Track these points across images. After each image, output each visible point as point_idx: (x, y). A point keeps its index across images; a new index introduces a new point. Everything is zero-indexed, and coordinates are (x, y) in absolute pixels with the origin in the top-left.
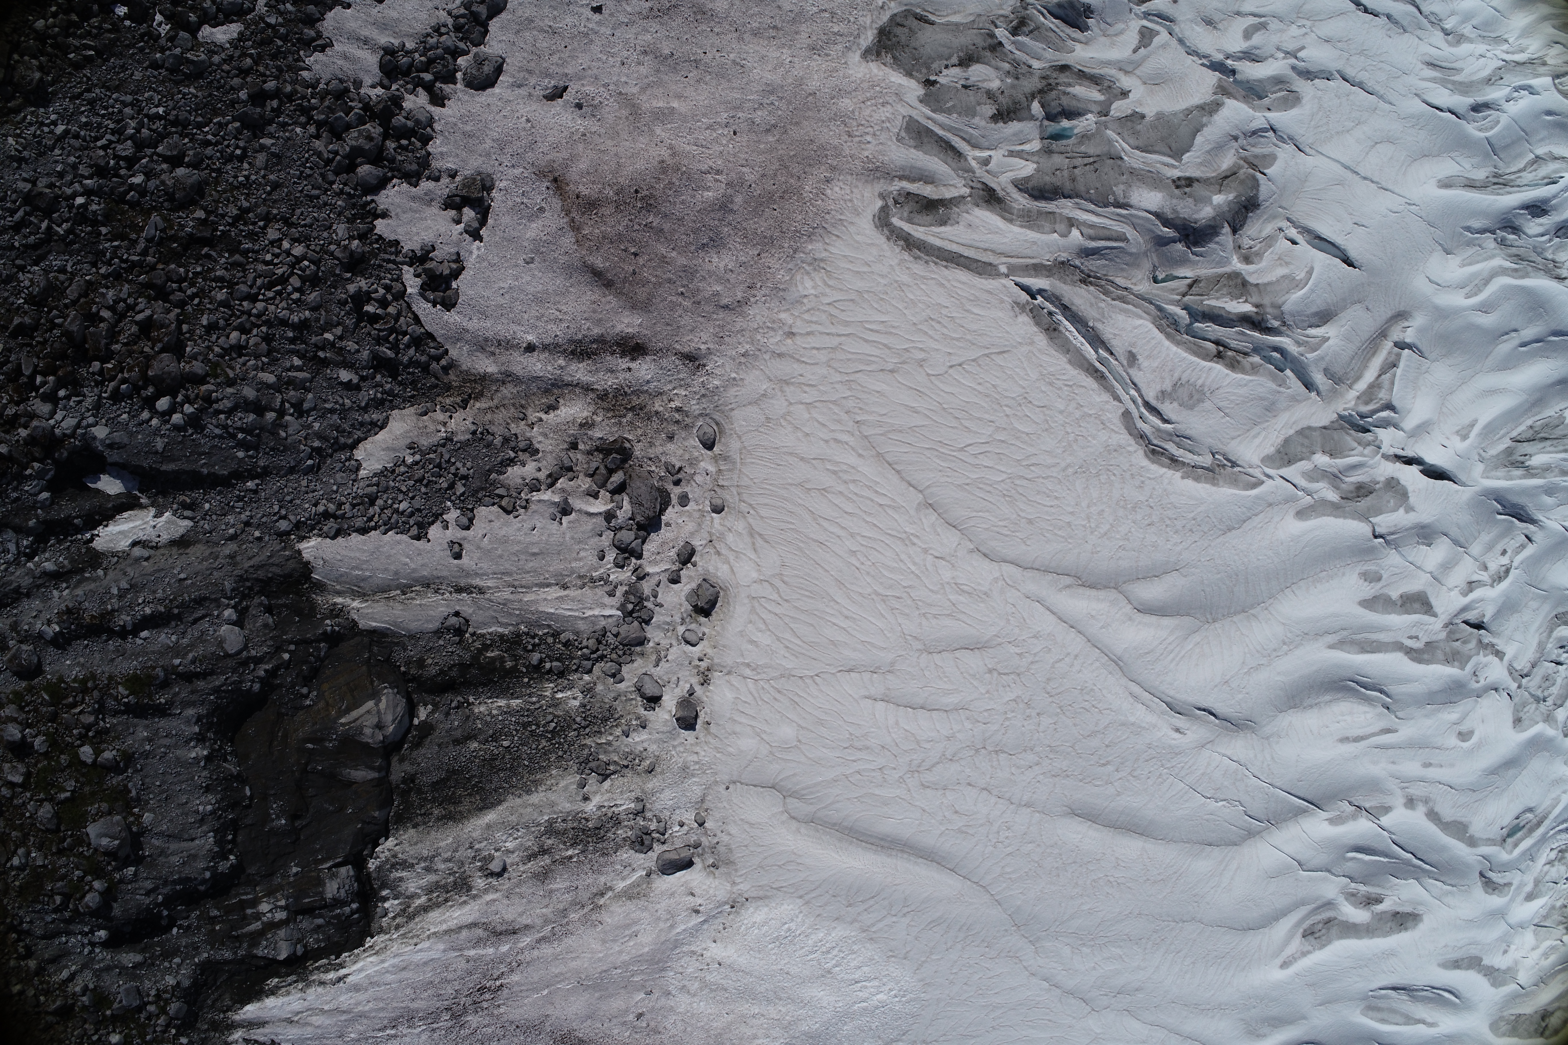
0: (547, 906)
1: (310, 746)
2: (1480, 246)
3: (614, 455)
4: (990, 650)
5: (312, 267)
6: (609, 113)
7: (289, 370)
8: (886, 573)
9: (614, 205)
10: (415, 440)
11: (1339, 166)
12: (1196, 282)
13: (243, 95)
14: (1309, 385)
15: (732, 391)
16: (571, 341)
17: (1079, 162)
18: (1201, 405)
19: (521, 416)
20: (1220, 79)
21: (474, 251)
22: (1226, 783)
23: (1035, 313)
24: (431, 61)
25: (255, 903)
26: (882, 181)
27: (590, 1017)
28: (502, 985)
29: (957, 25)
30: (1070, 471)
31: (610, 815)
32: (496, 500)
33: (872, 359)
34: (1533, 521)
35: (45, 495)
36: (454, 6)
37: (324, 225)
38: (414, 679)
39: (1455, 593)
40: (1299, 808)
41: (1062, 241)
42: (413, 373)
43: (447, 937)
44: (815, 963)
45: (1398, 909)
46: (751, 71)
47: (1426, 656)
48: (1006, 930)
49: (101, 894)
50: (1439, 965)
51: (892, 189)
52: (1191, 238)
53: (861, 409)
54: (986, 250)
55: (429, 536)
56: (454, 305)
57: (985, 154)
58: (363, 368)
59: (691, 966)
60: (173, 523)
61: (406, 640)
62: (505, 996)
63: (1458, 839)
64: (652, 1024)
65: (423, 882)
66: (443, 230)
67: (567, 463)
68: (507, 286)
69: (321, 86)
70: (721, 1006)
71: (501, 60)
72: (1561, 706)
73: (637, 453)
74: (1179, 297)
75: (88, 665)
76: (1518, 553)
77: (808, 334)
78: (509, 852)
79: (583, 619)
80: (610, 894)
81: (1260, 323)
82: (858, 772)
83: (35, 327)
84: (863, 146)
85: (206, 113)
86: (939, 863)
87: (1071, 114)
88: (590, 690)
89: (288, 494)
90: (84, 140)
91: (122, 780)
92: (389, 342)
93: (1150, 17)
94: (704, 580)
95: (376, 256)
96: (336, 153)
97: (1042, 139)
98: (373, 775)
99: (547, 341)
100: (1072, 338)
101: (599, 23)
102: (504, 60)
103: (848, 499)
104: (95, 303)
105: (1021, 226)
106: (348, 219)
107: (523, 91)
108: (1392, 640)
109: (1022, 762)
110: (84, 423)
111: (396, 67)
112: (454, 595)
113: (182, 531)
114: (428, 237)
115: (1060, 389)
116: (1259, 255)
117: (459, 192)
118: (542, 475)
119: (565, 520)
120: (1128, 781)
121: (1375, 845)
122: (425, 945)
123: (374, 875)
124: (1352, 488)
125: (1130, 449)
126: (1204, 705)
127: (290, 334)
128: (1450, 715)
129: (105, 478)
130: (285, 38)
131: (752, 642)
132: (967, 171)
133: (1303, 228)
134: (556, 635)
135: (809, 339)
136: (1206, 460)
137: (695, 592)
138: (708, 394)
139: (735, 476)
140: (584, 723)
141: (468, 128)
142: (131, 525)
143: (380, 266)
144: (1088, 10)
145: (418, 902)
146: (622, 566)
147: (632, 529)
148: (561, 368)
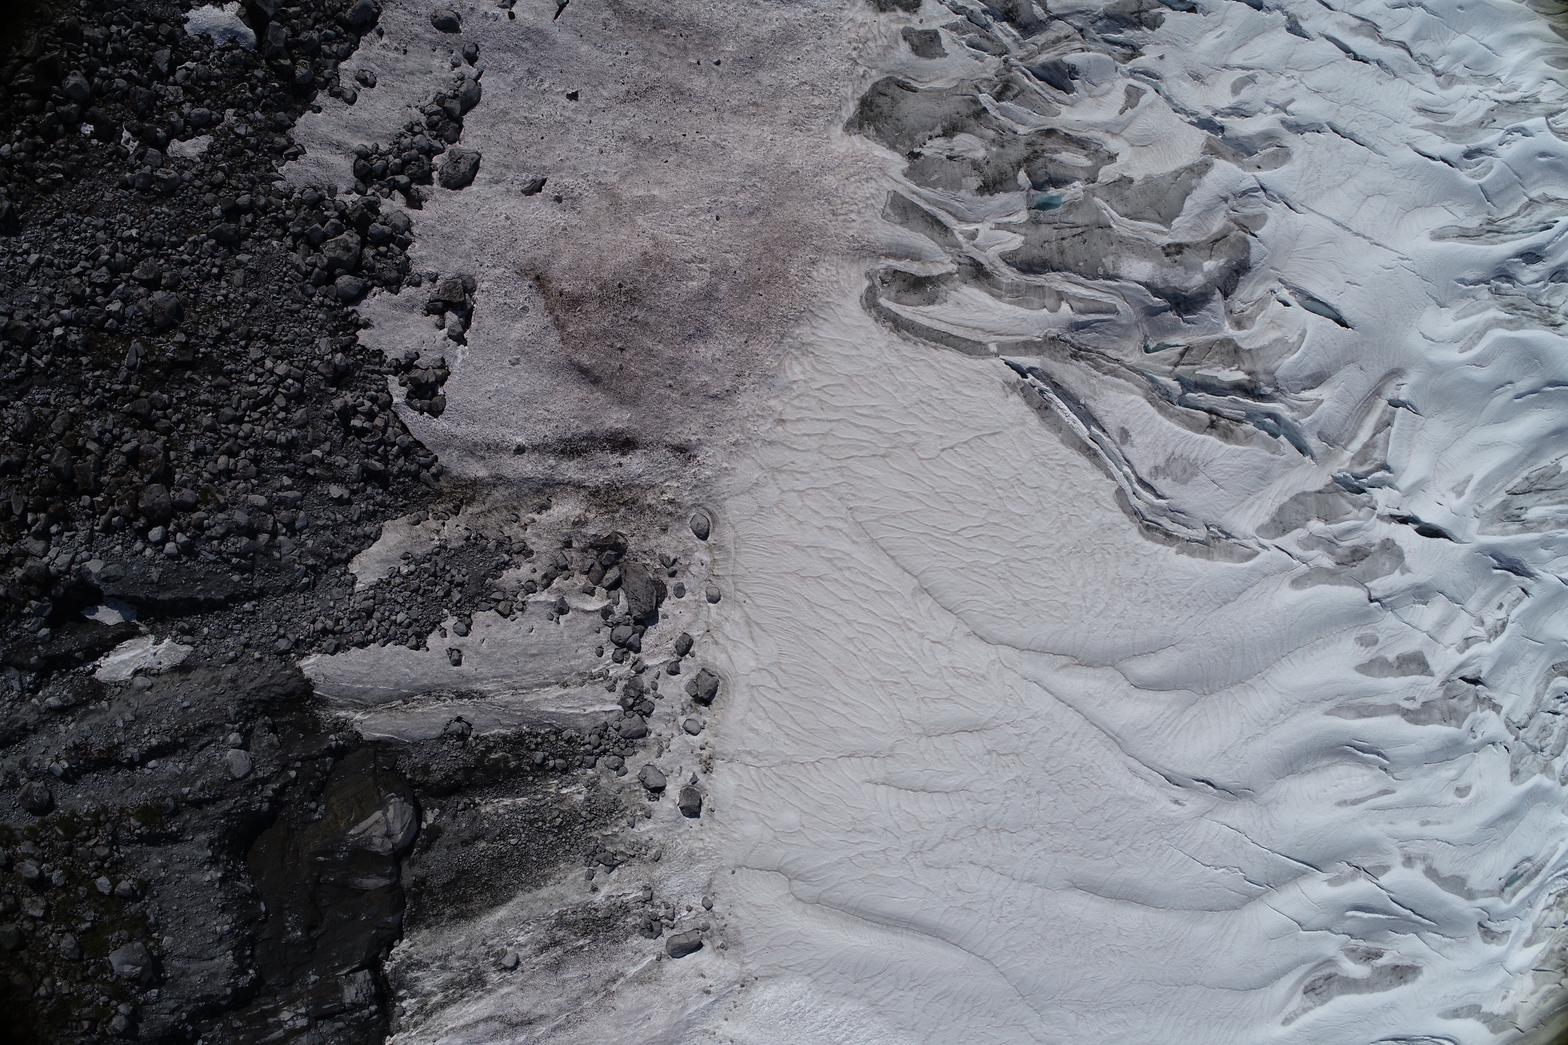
0: (560, 996)
1: (321, 858)
2: (1474, 297)
3: (609, 552)
4: (988, 732)
5: (297, 385)
6: (589, 204)
7: (279, 490)
8: (883, 659)
9: (598, 300)
10: (409, 550)
11: (1331, 223)
12: (1187, 349)
13: (216, 211)
14: (1302, 449)
15: (724, 481)
16: (560, 440)
17: (1067, 232)
18: (1195, 478)
19: (514, 518)
20: (1209, 138)
21: (459, 356)
23: (1026, 392)
24: (406, 163)
25: (276, 1011)
26: (868, 260)
29: (940, 91)
31: (619, 904)
32: (492, 604)
33: (864, 444)
35: (44, 631)
36: (427, 102)
37: (306, 340)
38: (420, 785)
39: (1452, 651)
41: (1052, 317)
42: (404, 482)
43: (464, 1032)
46: (732, 152)
47: (1423, 717)
49: (127, 1017)
52: (1182, 306)
53: (853, 495)
54: (975, 328)
55: (428, 645)
56: (441, 412)
57: (972, 227)
58: (354, 482)
60: (173, 649)
61: (410, 747)
65: (439, 981)
66: (426, 336)
67: (562, 562)
68: (493, 389)
69: (295, 195)
71: (476, 156)
72: (1558, 755)
73: (632, 547)
74: (1170, 368)
75: (99, 798)
76: (1514, 606)
77: (799, 420)
78: (521, 946)
79: (584, 715)
80: (622, 980)
81: (1252, 390)
82: (862, 855)
83: (23, 464)
84: (848, 225)
85: (180, 231)
87: (1058, 182)
88: (594, 784)
89: (286, 613)
90: (59, 268)
91: (140, 907)
92: (378, 455)
93: (1137, 75)
94: (703, 670)
95: (360, 367)
96: (314, 265)
97: (1029, 209)
98: (384, 882)
99: (536, 442)
101: (575, 111)
102: (480, 155)
103: (844, 586)
104: (81, 436)
105: (1010, 303)
106: (330, 332)
107: (501, 188)
108: (1389, 703)
109: (1023, 840)
110: (78, 558)
111: (371, 170)
112: (456, 701)
113: (182, 656)
114: (411, 344)
115: (1053, 469)
116: (1251, 319)
117: (441, 297)
118: (537, 577)
119: (562, 619)
121: (1373, 903)
123: (390, 977)
124: (1347, 552)
125: (1123, 526)
127: (279, 454)
128: (1448, 772)
129: (102, 609)
130: (256, 149)
132: (954, 246)
133: (1295, 289)
134: (558, 732)
135: (800, 425)
136: (1201, 533)
137: (695, 682)
138: (701, 485)
139: (730, 566)
140: (589, 817)
141: (447, 230)
142: (132, 654)
143: (365, 377)
144: (1073, 71)
145: (434, 1000)
146: (621, 661)
147: (629, 624)
148: (552, 467)
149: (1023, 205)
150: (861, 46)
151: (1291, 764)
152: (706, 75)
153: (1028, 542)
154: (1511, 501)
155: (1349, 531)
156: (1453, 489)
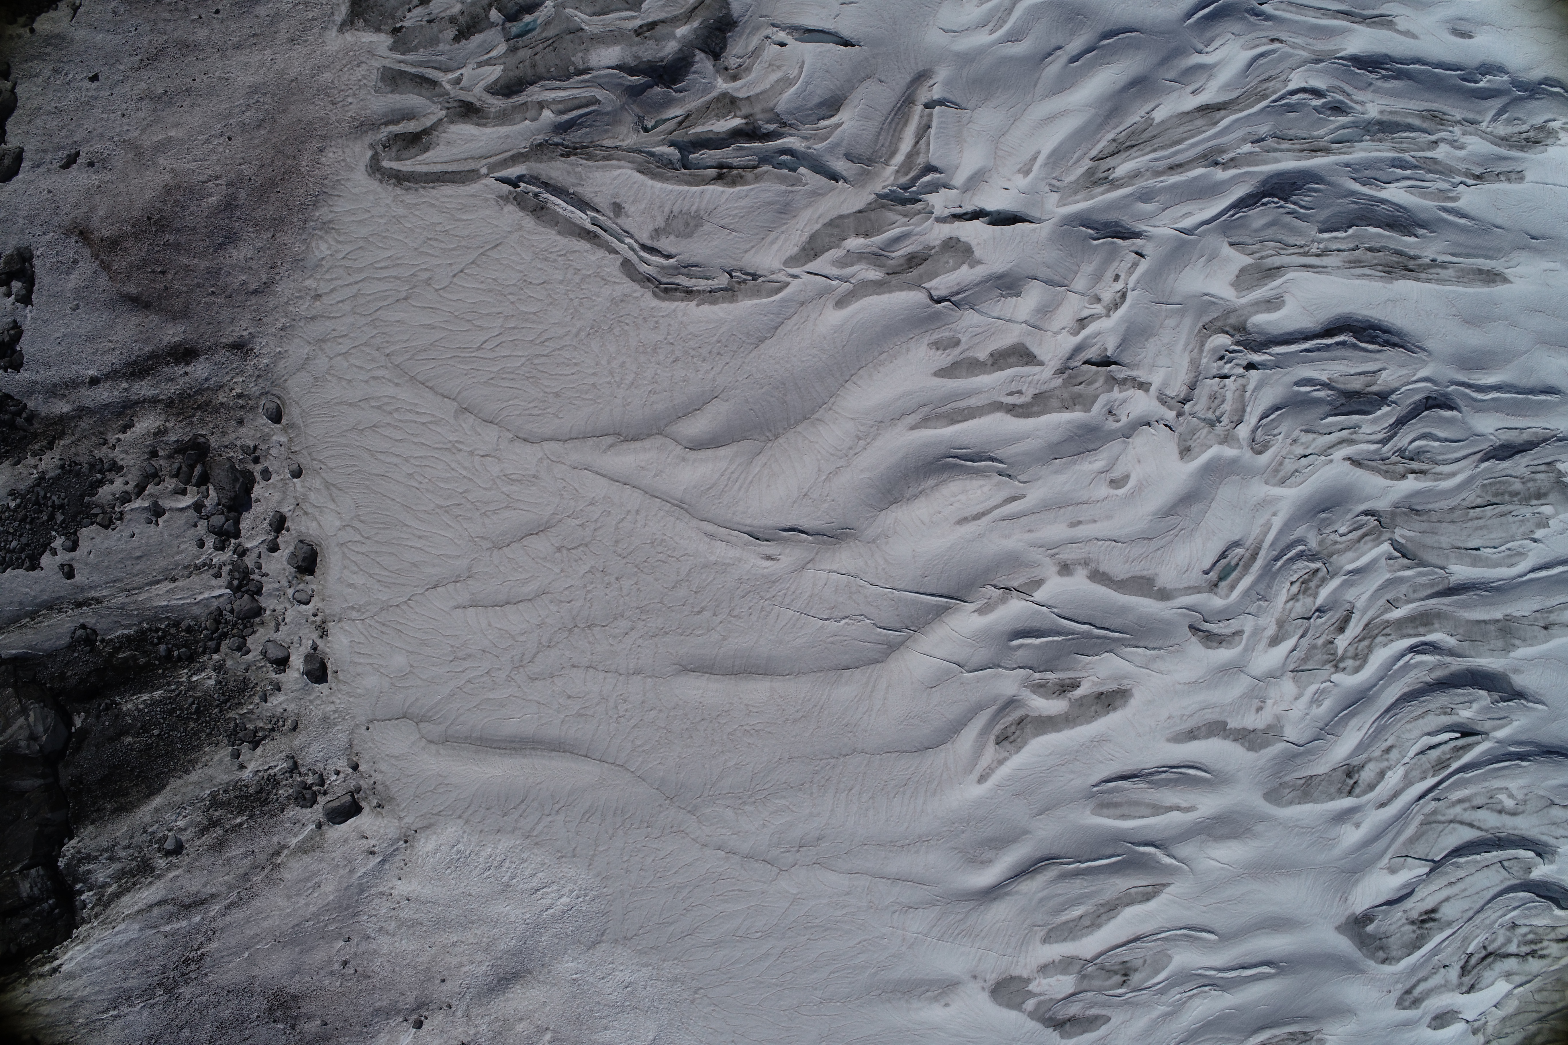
0: (228, 874)
3: (192, 452)
4: (553, 530)
6: (117, 161)
8: (442, 485)
9: (133, 236)
10: (14, 487)
12: (687, 117)
14: (834, 177)
15: (281, 364)
16: (127, 364)
18: (701, 229)
19: (102, 441)
21: (28, 316)
22: (841, 599)
23: (520, 201)
26: (370, 132)
27: (295, 972)
28: (203, 954)
30: (583, 334)
31: (267, 778)
32: (93, 519)
38: (61, 692)
40: (937, 606)
43: (140, 917)
44: (492, 879)
45: (1101, 690)
46: (235, 80)
47: (1035, 409)
48: (660, 806)
50: (1168, 740)
51: (381, 136)
53: (387, 342)
54: (466, 159)
55: (42, 565)
56: (21, 365)
57: (457, 74)
59: (384, 907)
61: (45, 659)
62: (209, 964)
63: (1143, 595)
64: (360, 969)
65: (110, 871)
67: (150, 471)
68: (61, 335)
70: (422, 941)
71: (19, 150)
73: (213, 445)
77: (332, 291)
78: (182, 830)
79: (196, 604)
80: (286, 852)
81: (754, 132)
84: (347, 108)
86: (571, 752)
88: (221, 668)
94: (300, 541)
97: (507, 40)
98: (41, 782)
99: (107, 370)
100: (561, 211)
101: (97, 89)
102: (23, 149)
103: (396, 427)
107: (42, 169)
108: (987, 402)
109: (617, 631)
112: (76, 610)
115: (555, 261)
116: (749, 70)
118: (129, 488)
119: (160, 521)
120: (729, 622)
122: (121, 927)
123: (65, 872)
124: (902, 261)
125: (635, 295)
126: (789, 524)
131: (351, 585)
132: (441, 96)
133: (790, 27)
134: (177, 624)
135: (334, 295)
136: (723, 280)
137: (294, 554)
138: (262, 374)
139: (303, 439)
140: (222, 698)
145: (110, 890)
146: (222, 549)
147: (223, 513)
148: (126, 390)
149: (500, 38)
151: (889, 491)
152: (208, 25)
155: (898, 239)
156: (1019, 171)
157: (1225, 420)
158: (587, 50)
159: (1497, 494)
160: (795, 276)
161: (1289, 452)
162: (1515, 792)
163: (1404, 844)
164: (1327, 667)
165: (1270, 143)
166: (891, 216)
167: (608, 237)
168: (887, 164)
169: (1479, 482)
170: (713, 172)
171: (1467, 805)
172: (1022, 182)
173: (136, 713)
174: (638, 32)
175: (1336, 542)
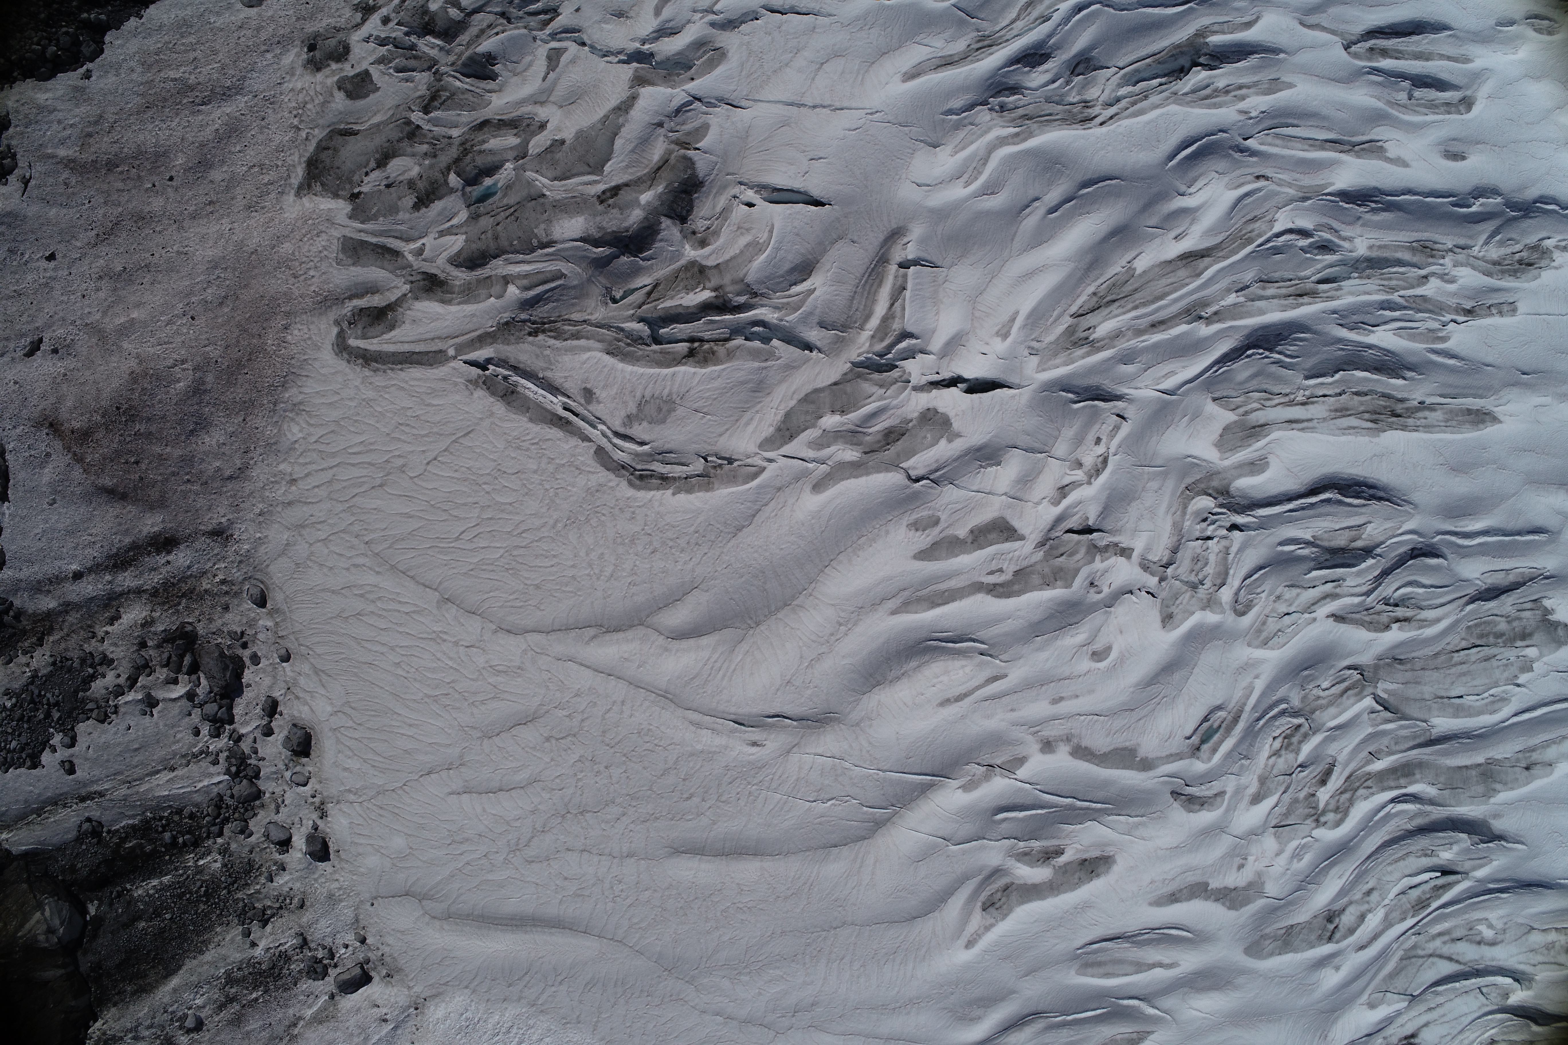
2: (970, 125)
3: (181, 641)
4: (541, 720)
6: (82, 346)
8: (429, 675)
9: (104, 427)
10: (8, 686)
11: (780, 106)
12: (656, 286)
14: (808, 347)
15: (262, 550)
16: (109, 557)
17: (501, 216)
18: (673, 414)
19: (90, 634)
20: (637, 70)
22: (827, 782)
23: (489, 385)
26: (334, 308)
29: (378, 125)
30: (560, 525)
31: (278, 954)
32: (89, 714)
33: (362, 480)
34: (1119, 398)
38: (70, 883)
39: (1044, 506)
40: (923, 784)
41: (500, 303)
45: (1084, 857)
46: (194, 255)
47: (1016, 587)
48: (659, 977)
50: (1151, 904)
51: (345, 311)
52: (631, 246)
53: (366, 530)
54: (433, 339)
55: (43, 763)
57: (418, 244)
61: (54, 853)
63: (1125, 768)
67: (140, 662)
68: (40, 531)
72: (1223, 585)
73: (201, 632)
74: (636, 311)
76: (1114, 437)
77: (307, 475)
78: (200, 1007)
79: (196, 792)
80: (302, 1023)
81: (724, 304)
82: (468, 864)
84: (309, 282)
86: (571, 929)
87: (491, 170)
88: (225, 851)
93: (558, 36)
94: (293, 725)
97: (468, 206)
98: (62, 972)
99: (89, 564)
100: (532, 395)
101: (55, 269)
103: (380, 616)
105: (459, 304)
107: (6, 359)
108: (967, 583)
109: (609, 817)
112: (80, 805)
115: (528, 450)
116: (717, 233)
118: (122, 681)
119: (155, 711)
121: (1019, 800)
124: (879, 437)
125: (611, 484)
126: (772, 711)
128: (1074, 638)
131: (346, 769)
132: (404, 268)
133: (758, 186)
134: (179, 812)
135: (309, 480)
136: (698, 466)
137: (289, 738)
138: (244, 560)
139: (289, 625)
140: (229, 880)
144: (490, 58)
146: (218, 736)
147: (215, 701)
148: (110, 582)
149: (461, 204)
150: (300, 111)
151: (871, 675)
152: (163, 194)
153: (523, 527)
154: (1077, 325)
155: (874, 415)
156: (997, 334)
157: (1208, 583)
158: (549, 221)
159: (1481, 636)
160: (770, 461)
161: (1273, 610)
162: (1494, 922)
163: (1384, 980)
164: (1308, 821)
165: (1255, 289)
166: (867, 387)
167: (582, 424)
168: (862, 328)
169: (1463, 625)
170: (683, 347)
171: (1446, 938)
172: (1000, 346)
173: (147, 899)
174: (602, 198)
175: (1319, 698)
